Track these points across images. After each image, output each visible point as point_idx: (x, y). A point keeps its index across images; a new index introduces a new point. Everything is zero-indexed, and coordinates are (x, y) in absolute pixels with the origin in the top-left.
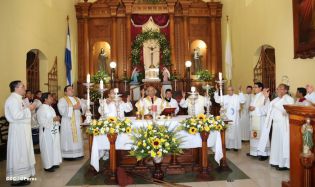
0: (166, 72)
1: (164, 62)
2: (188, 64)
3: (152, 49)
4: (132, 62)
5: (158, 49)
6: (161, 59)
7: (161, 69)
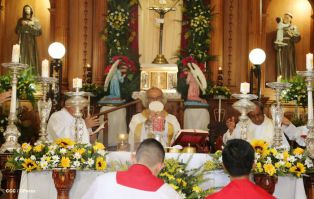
0: (197, 73)
1: (193, 49)
2: (257, 56)
3: (162, 14)
4: (109, 45)
5: (178, 15)
6: (184, 42)
7: (182, 67)
